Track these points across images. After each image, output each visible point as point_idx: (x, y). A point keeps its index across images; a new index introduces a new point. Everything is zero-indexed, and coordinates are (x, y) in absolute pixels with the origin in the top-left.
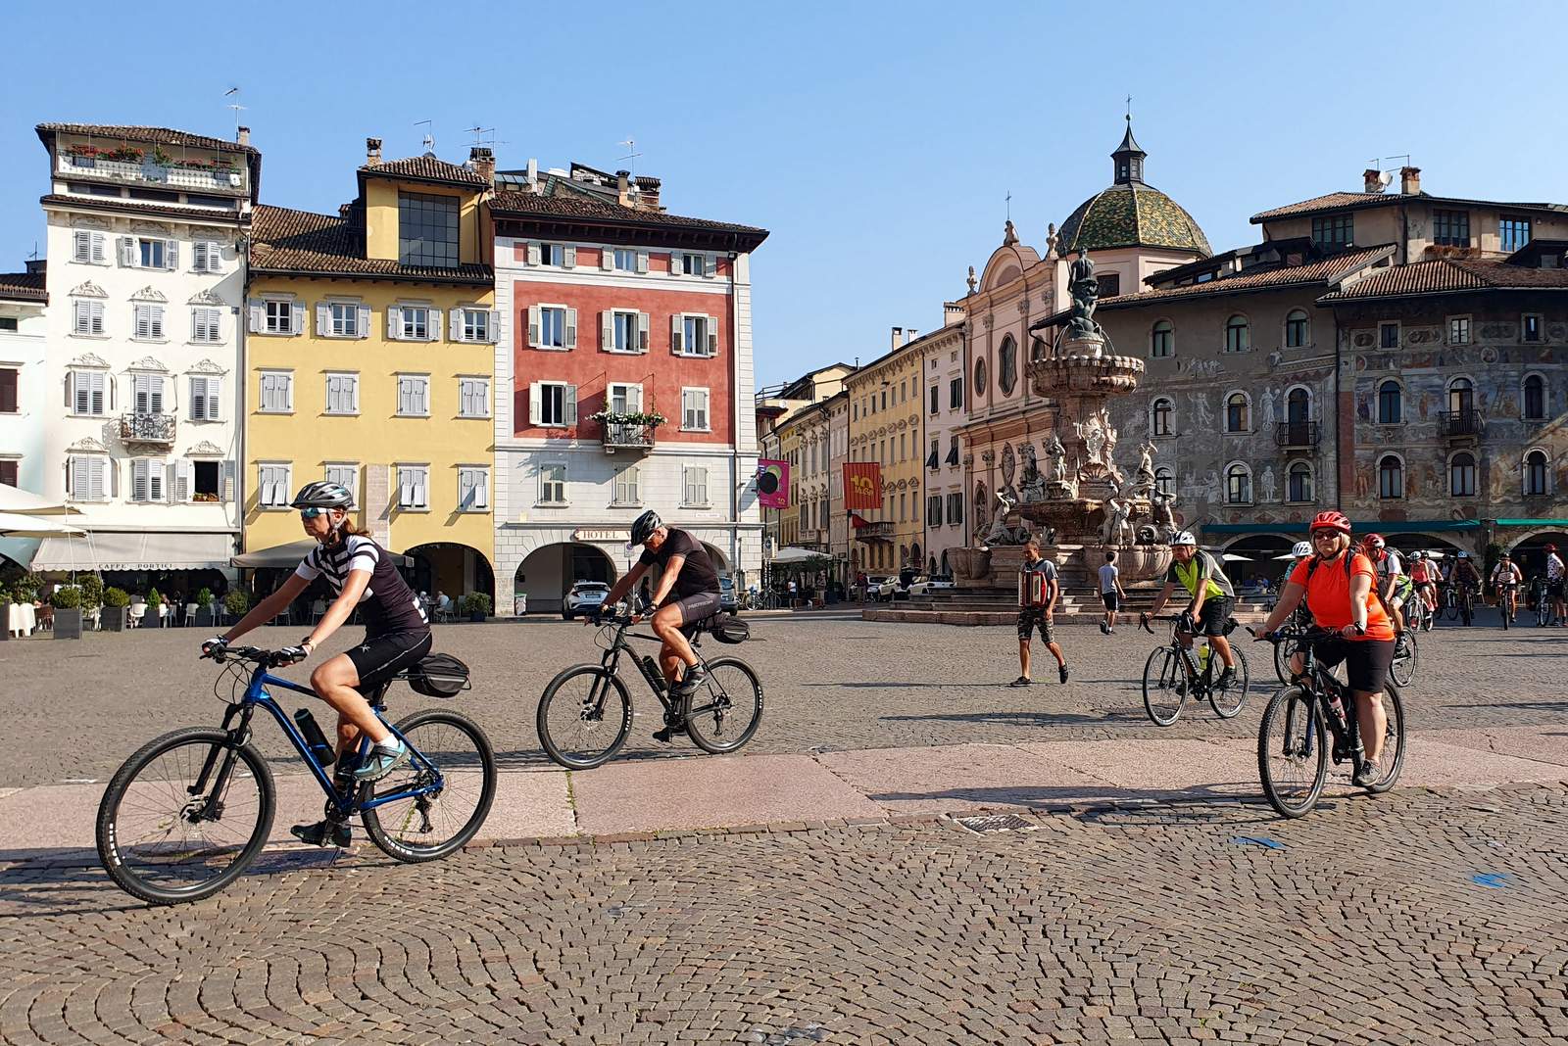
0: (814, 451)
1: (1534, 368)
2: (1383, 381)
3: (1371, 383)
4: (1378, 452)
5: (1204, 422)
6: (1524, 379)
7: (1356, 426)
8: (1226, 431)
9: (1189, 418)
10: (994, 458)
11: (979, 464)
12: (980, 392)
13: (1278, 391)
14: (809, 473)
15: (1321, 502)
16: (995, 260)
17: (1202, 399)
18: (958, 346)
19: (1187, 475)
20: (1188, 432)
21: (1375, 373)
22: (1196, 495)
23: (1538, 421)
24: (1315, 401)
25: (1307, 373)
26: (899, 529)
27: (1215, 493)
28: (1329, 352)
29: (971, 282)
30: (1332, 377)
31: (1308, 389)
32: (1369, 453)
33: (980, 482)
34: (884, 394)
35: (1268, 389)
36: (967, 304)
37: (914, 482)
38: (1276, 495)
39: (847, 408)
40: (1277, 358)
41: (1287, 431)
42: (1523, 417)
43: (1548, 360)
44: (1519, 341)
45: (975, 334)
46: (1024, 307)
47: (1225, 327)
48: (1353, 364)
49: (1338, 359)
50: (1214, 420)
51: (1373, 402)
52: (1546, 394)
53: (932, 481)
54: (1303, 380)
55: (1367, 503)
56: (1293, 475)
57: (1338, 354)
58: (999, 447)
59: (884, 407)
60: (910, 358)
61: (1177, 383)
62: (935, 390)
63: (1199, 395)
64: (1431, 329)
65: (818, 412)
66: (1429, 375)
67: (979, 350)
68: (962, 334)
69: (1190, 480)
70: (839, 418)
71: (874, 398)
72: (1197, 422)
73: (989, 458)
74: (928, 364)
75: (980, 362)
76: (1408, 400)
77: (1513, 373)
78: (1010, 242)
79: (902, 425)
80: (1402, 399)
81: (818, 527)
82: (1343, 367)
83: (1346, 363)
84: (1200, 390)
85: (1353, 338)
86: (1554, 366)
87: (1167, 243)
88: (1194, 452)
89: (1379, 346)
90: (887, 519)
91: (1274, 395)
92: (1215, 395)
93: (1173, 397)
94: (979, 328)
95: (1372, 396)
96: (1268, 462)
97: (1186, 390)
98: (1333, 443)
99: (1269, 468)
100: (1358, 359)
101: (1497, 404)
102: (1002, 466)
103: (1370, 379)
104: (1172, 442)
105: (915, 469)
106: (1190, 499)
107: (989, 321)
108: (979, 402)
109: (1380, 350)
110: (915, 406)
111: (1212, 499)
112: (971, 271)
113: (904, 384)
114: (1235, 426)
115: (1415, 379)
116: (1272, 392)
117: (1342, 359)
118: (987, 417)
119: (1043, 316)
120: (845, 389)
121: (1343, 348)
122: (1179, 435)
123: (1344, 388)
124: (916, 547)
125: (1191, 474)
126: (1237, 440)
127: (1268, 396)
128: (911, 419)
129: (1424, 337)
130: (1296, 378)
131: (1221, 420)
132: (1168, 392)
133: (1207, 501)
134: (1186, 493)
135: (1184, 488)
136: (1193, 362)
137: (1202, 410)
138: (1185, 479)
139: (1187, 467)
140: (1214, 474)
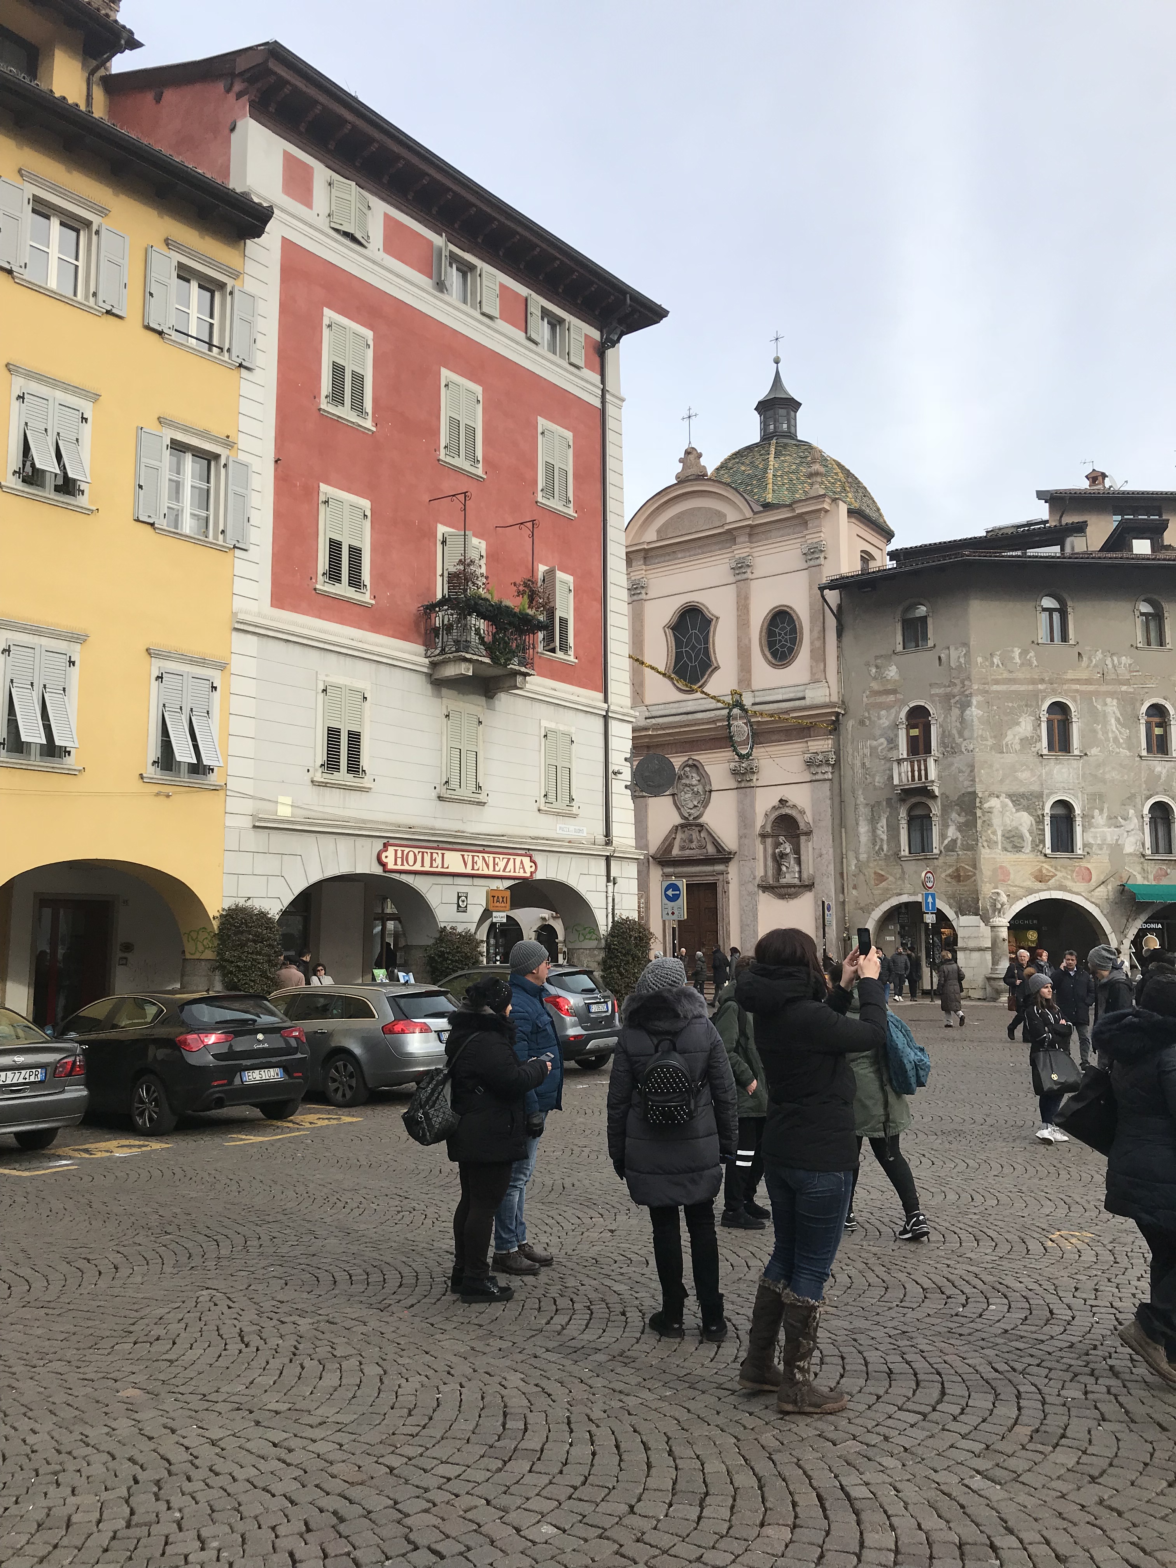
5: (1116, 739)
8: (1144, 752)
9: (1095, 731)
17: (1112, 707)
19: (1097, 812)
20: (1094, 751)
22: (1109, 840)
27: (1132, 839)
46: (741, 566)
50: (1129, 738)
61: (1075, 681)
63: (1109, 700)
69: (1100, 819)
72: (1107, 740)
84: (1112, 694)
88: (1104, 781)
92: (1129, 702)
93: (1075, 701)
97: (1090, 692)
104: (1075, 763)
106: (1100, 847)
111: (1129, 848)
122: (1084, 755)
125: (1101, 811)
126: (1160, 767)
131: (1139, 738)
132: (1066, 693)
133: (1122, 850)
134: (1095, 837)
135: (1093, 830)
136: (1099, 655)
137: (1113, 721)
138: (1093, 818)
139: (1096, 799)
140: (1131, 812)
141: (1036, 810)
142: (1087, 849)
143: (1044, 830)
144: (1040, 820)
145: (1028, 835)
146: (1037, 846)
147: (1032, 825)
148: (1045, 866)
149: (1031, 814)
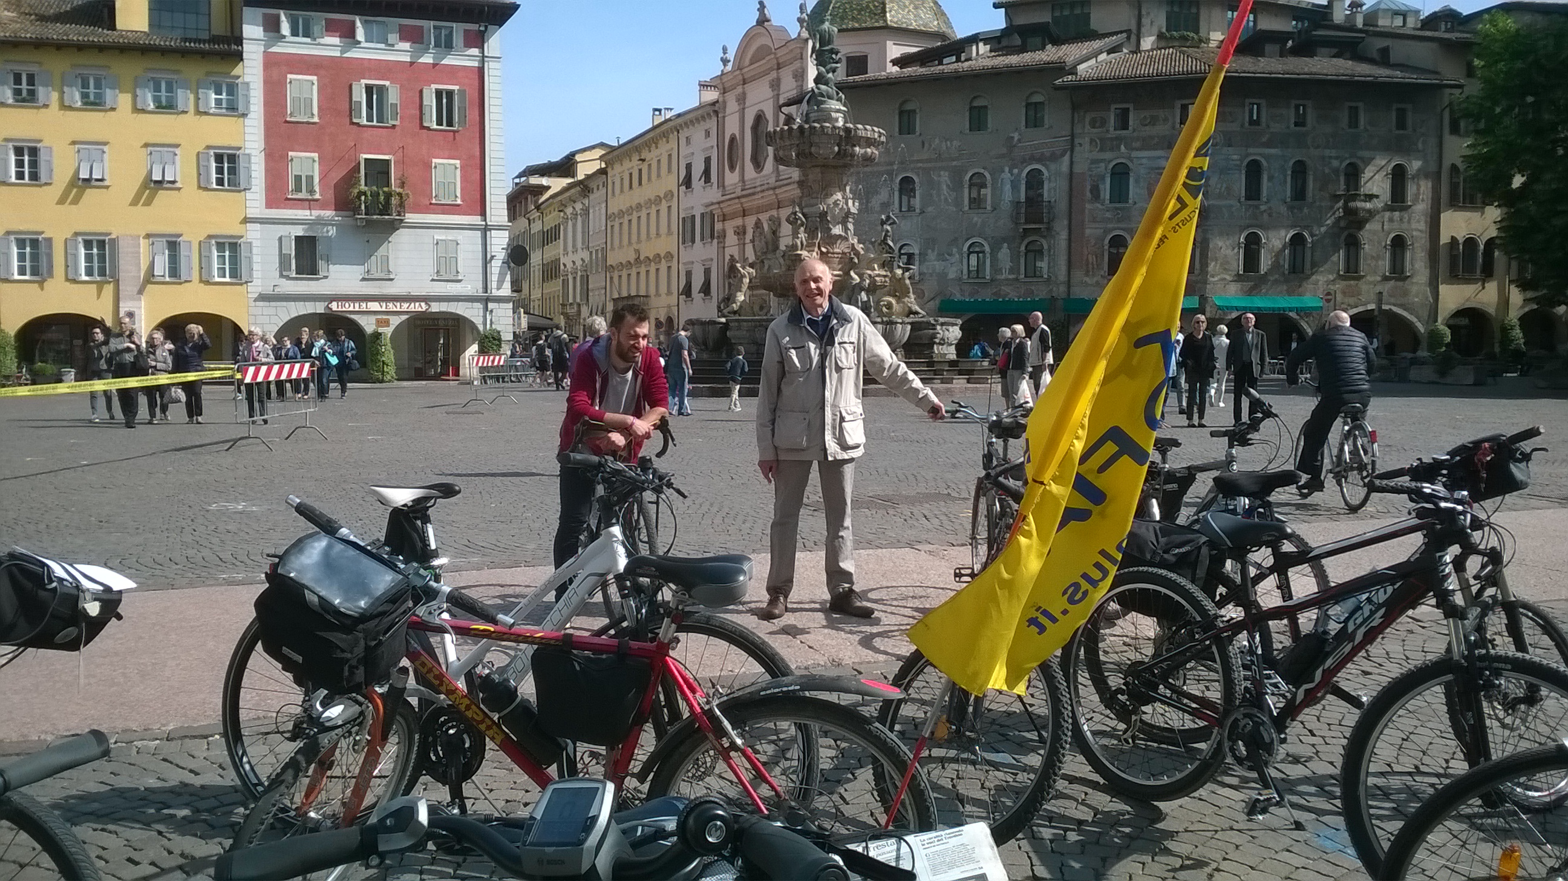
0: (574, 226)
1: (1256, 153)
2: (1114, 163)
3: (1103, 165)
4: (1107, 231)
5: (946, 199)
6: (1245, 163)
7: (1088, 206)
8: (966, 208)
9: (932, 196)
10: (745, 233)
11: (731, 239)
12: (732, 168)
13: (1016, 171)
14: (570, 248)
15: (1053, 278)
16: (748, 38)
17: (945, 177)
18: (712, 124)
19: (930, 252)
20: (930, 209)
21: (1108, 155)
22: (937, 270)
23: (1255, 203)
24: (1050, 181)
25: (1042, 154)
26: (654, 302)
27: (954, 269)
28: (1064, 133)
29: (725, 61)
30: (1067, 158)
31: (1043, 169)
32: (1100, 232)
33: (732, 256)
34: (640, 170)
35: (1007, 169)
36: (719, 83)
37: (669, 256)
38: (1011, 271)
39: (605, 185)
40: (1016, 139)
41: (1023, 210)
42: (1243, 199)
43: (1268, 145)
44: (1242, 126)
45: (728, 111)
46: (776, 85)
47: (967, 107)
48: (1087, 147)
49: (1072, 140)
51: (1104, 183)
52: (1265, 177)
53: (686, 255)
54: (1040, 160)
55: (1095, 279)
56: (1027, 251)
57: (1073, 136)
58: (750, 221)
59: (640, 184)
60: (665, 135)
61: (919, 161)
62: (689, 167)
63: (942, 172)
64: (1161, 113)
65: (578, 188)
66: (1159, 158)
67: (732, 127)
68: (716, 112)
69: (932, 255)
70: (597, 196)
71: (631, 174)
73: (741, 232)
74: (683, 141)
75: (733, 139)
76: (1137, 181)
77: (1235, 157)
78: (763, 20)
79: (658, 200)
80: (1131, 180)
81: (578, 300)
82: (1077, 149)
83: (1081, 145)
84: (945, 168)
85: (1087, 120)
86: (1273, 151)
87: (914, 25)
88: (936, 229)
89: (1112, 129)
90: (643, 293)
91: (1012, 174)
92: (957, 175)
93: (919, 175)
94: (732, 106)
95: (1103, 178)
96: (1004, 240)
97: (930, 167)
98: (1066, 222)
99: (1005, 245)
100: (1092, 141)
101: (1219, 186)
102: (753, 241)
103: (1102, 160)
105: (668, 243)
106: (931, 275)
107: (742, 99)
108: (732, 178)
109: (1113, 133)
110: (670, 182)
111: (952, 275)
112: (725, 50)
113: (659, 161)
114: (976, 203)
115: (1144, 161)
116: (1011, 172)
117: (1077, 141)
118: (739, 193)
119: (793, 94)
120: (603, 165)
121: (1078, 130)
122: (922, 212)
123: (1077, 169)
124: (670, 320)
125: (933, 251)
127: (1006, 175)
128: (666, 196)
129: (1154, 121)
130: (1033, 159)
131: (962, 197)
132: (912, 170)
133: (947, 276)
135: (926, 263)
136: (937, 141)
137: (945, 187)
138: (927, 255)
139: (929, 243)
140: (955, 250)
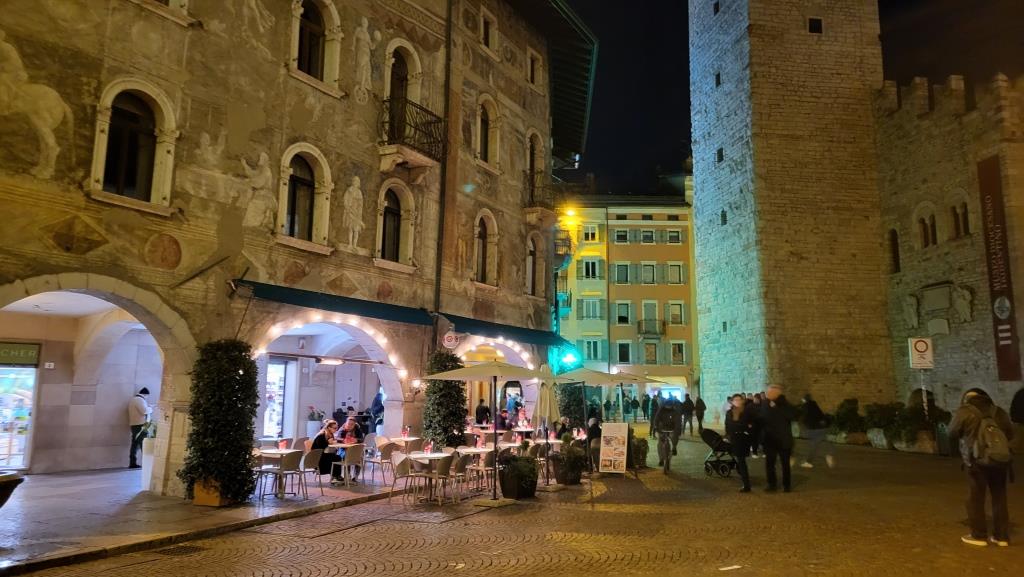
2: (484, 97)
3: (474, 94)
4: (477, 206)
7: (460, 151)
8: (294, 64)
20: (215, 25)
22: (221, 197)
24: (423, 83)
27: (262, 203)
28: (439, 11)
30: (441, 54)
31: (416, 56)
48: (461, 51)
49: (448, 30)
50: (274, 31)
51: (475, 124)
55: (464, 285)
57: (449, 24)
64: (517, 52)
66: (517, 115)
72: (239, 15)
76: (502, 139)
80: (497, 135)
82: (452, 48)
83: (456, 44)
85: (461, 9)
88: (225, 87)
89: (482, 41)
91: (373, 39)
95: (475, 115)
96: (354, 168)
98: (438, 171)
100: (465, 45)
103: (474, 86)
109: (483, 48)
111: (255, 216)
114: (311, 62)
115: (507, 113)
117: (452, 35)
121: (454, 17)
123: (453, 83)
126: (311, 97)
129: (513, 59)
130: (402, 29)
133: (241, 218)
134: (197, 184)
135: (194, 168)
138: (198, 145)
139: (209, 116)
141: (79, 93)
142: (178, 202)
143: (91, 140)
144: (87, 119)
145: (51, 140)
146: (71, 169)
147: (64, 122)
148: (85, 217)
149: (65, 96)
